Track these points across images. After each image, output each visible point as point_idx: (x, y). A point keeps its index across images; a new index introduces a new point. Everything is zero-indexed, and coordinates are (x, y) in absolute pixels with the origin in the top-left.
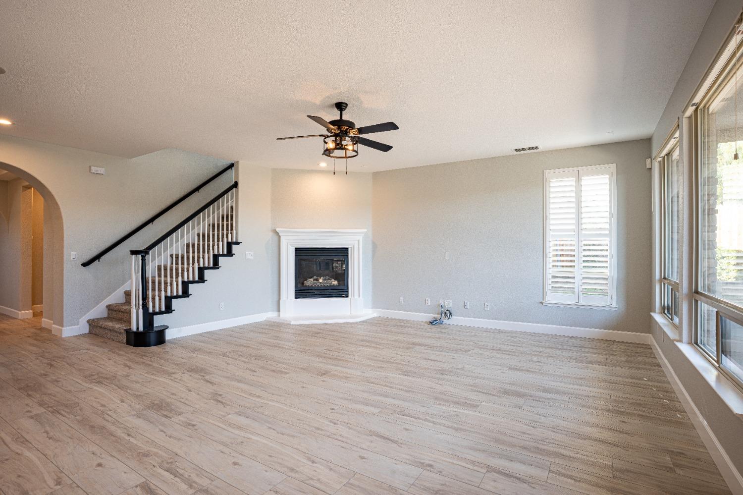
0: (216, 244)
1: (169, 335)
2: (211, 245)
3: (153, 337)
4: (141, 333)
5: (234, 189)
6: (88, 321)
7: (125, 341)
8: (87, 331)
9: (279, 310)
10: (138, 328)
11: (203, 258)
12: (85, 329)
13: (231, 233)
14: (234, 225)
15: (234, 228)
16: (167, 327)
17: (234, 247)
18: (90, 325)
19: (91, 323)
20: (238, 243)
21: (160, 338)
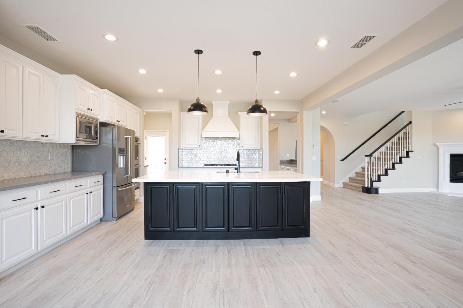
0: (400, 152)
1: (380, 191)
2: (398, 152)
3: (374, 191)
4: (369, 188)
5: (410, 125)
6: (343, 183)
7: (362, 191)
8: (342, 187)
9: (438, 188)
10: (368, 186)
11: (394, 159)
12: (342, 186)
13: (409, 147)
14: (410, 142)
15: (410, 144)
16: (380, 188)
17: (410, 153)
18: (343, 184)
19: (344, 184)
20: (412, 151)
21: (376, 191)
